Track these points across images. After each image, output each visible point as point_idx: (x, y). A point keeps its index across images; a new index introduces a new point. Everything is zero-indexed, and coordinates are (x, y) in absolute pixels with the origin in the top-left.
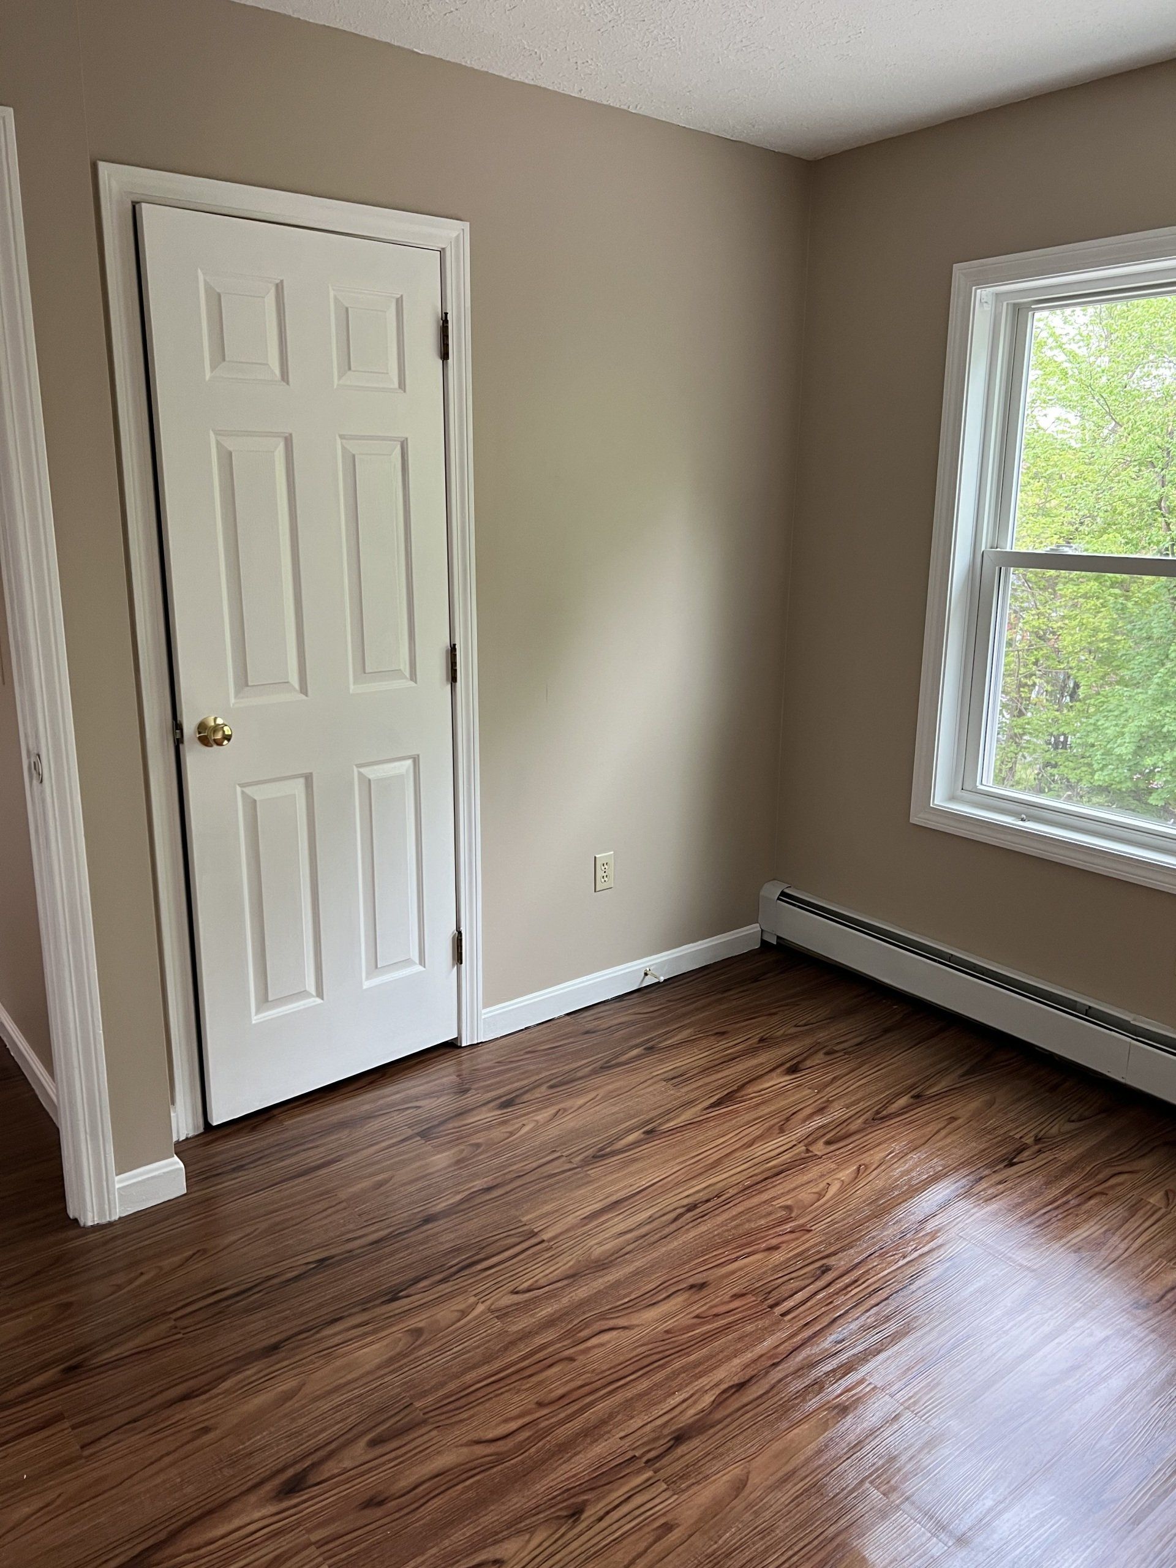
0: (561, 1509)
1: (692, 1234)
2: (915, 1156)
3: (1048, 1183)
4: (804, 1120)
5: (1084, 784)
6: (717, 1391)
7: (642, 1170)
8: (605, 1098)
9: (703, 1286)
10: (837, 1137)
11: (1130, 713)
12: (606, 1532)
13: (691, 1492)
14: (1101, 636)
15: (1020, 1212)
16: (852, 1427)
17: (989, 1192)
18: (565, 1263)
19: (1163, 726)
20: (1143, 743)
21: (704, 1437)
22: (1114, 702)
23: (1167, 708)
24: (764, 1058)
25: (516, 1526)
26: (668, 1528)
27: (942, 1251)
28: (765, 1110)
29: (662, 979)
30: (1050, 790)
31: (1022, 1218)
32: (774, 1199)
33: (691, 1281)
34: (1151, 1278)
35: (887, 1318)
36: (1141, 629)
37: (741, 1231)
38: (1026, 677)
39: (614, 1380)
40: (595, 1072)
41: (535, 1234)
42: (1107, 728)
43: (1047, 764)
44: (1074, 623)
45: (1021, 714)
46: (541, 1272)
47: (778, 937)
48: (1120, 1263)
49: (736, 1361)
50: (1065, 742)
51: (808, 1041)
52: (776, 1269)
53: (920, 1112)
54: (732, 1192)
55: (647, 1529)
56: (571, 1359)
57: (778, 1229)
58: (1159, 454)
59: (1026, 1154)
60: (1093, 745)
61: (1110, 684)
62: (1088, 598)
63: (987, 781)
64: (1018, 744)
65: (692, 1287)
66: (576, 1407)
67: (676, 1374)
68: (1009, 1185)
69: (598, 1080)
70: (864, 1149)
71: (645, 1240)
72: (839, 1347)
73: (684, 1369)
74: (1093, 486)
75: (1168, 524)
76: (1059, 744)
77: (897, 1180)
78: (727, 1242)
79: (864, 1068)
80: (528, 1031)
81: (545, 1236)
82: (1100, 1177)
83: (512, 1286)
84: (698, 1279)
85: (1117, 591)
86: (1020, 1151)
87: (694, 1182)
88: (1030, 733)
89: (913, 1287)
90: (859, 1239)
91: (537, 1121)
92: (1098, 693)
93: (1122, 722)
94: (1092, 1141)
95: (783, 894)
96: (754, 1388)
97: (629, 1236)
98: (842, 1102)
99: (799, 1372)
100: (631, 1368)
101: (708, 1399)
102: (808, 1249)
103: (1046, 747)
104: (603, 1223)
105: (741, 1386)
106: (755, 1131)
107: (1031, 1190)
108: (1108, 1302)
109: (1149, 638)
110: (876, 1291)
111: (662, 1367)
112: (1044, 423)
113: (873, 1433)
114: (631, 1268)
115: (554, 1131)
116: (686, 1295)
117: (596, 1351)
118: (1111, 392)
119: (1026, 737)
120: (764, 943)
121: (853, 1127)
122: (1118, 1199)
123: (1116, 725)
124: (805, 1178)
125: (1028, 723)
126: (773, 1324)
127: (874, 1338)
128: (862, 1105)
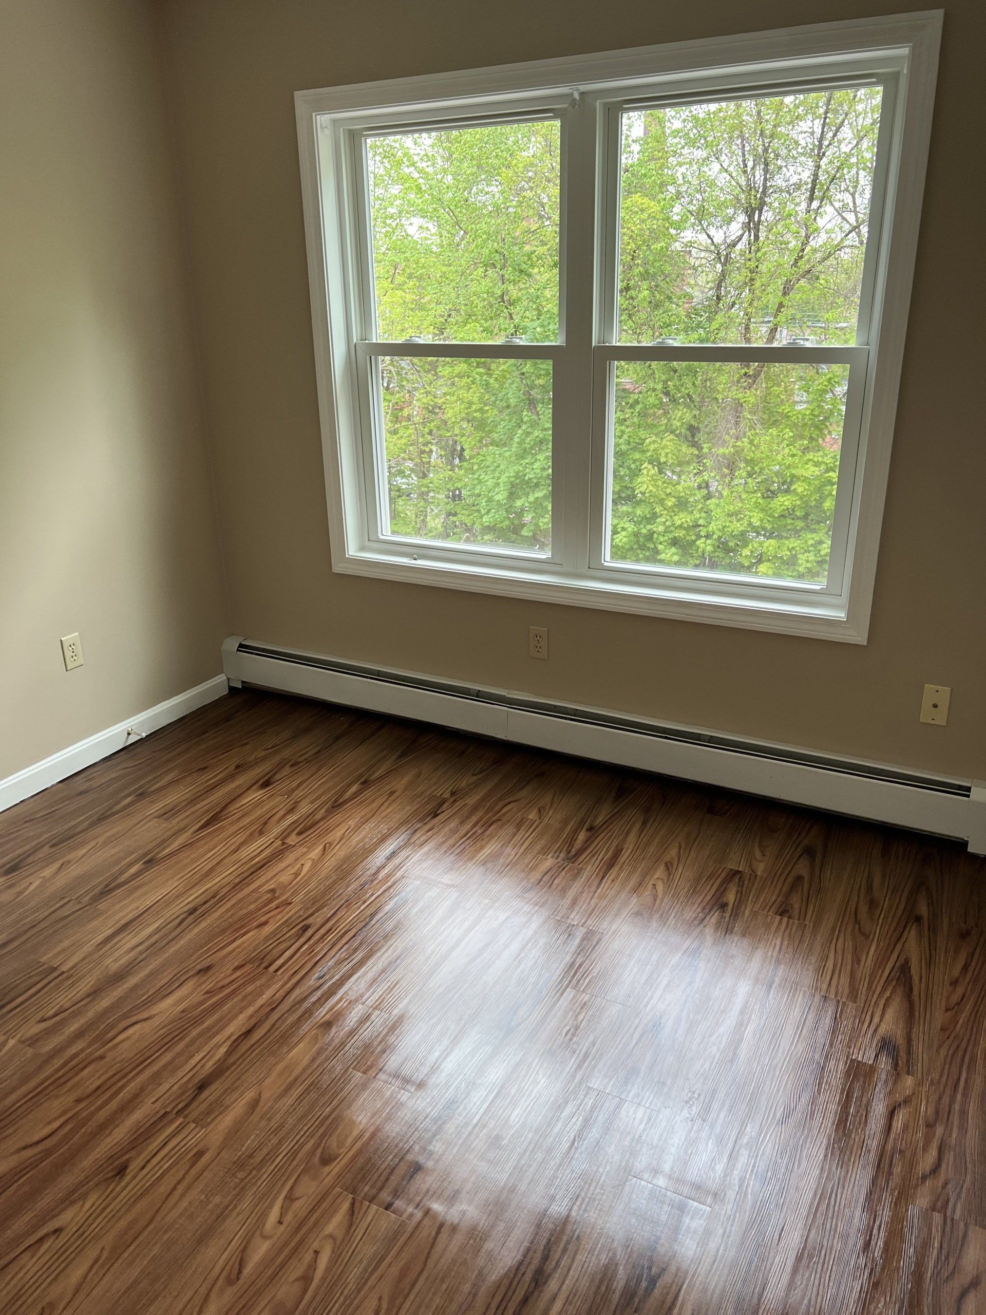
0: (108, 1173)
1: (196, 931)
2: (367, 827)
3: (462, 822)
4: (279, 821)
5: (477, 526)
6: (229, 1043)
7: (145, 894)
8: (105, 844)
9: (208, 968)
10: (306, 828)
11: (502, 467)
12: (149, 1176)
13: (216, 1122)
14: (474, 407)
15: (444, 848)
16: (337, 1033)
17: (422, 839)
18: (86, 985)
19: (525, 475)
20: (514, 489)
21: (220, 1080)
22: (490, 459)
23: (527, 461)
24: (241, 780)
25: (70, 1199)
26: (200, 1154)
27: (392, 890)
28: (247, 820)
29: (144, 735)
30: (454, 534)
31: (446, 852)
32: (260, 886)
33: (199, 967)
34: (533, 869)
35: (356, 950)
36: (501, 400)
37: (235, 918)
38: (424, 445)
39: (142, 1061)
40: (92, 825)
41: (56, 969)
42: (487, 481)
43: (449, 514)
44: (454, 398)
45: (425, 476)
46: (64, 998)
47: (243, 682)
48: (511, 865)
49: (241, 1016)
50: (460, 495)
51: (276, 759)
52: (267, 939)
53: (367, 793)
54: (225, 890)
55: (183, 1161)
56: (102, 1057)
57: (265, 909)
58: (497, 257)
59: (446, 805)
60: (479, 495)
61: (486, 445)
62: (461, 377)
63: (386, 530)
64: (426, 501)
65: (199, 972)
66: (108, 1095)
67: (193, 1041)
68: (435, 830)
69: (98, 830)
70: (328, 831)
71: (154, 947)
72: (321, 981)
73: (200, 1035)
74: (453, 284)
75: (510, 315)
76: (456, 497)
77: (355, 847)
78: (224, 930)
79: (320, 772)
80: (22, 805)
81: (65, 968)
82: (496, 809)
83: (39, 1016)
84: (205, 964)
85: (481, 370)
86: (441, 805)
87: (192, 891)
88: (434, 491)
89: (373, 922)
90: (329, 899)
91: (44, 877)
92: (478, 454)
93: (497, 475)
94: (489, 785)
95: (241, 646)
96: (259, 1031)
97: (140, 948)
98: (307, 800)
99: (290, 1010)
100: (156, 1048)
101: (223, 1050)
102: (290, 918)
103: (446, 500)
104: (116, 944)
105: (249, 1032)
106: (240, 838)
107: (450, 830)
108: (506, 893)
109: (508, 407)
110: (345, 933)
111: (181, 1039)
112: (411, 230)
113: (352, 1033)
114: (147, 971)
115: (61, 881)
116: (196, 979)
117: (123, 1044)
118: (456, 205)
119: (431, 494)
120: (231, 689)
121: (318, 817)
122: (508, 821)
123: (493, 478)
124: (284, 865)
125: (431, 483)
126: (269, 980)
127: (345, 969)
128: (323, 799)
